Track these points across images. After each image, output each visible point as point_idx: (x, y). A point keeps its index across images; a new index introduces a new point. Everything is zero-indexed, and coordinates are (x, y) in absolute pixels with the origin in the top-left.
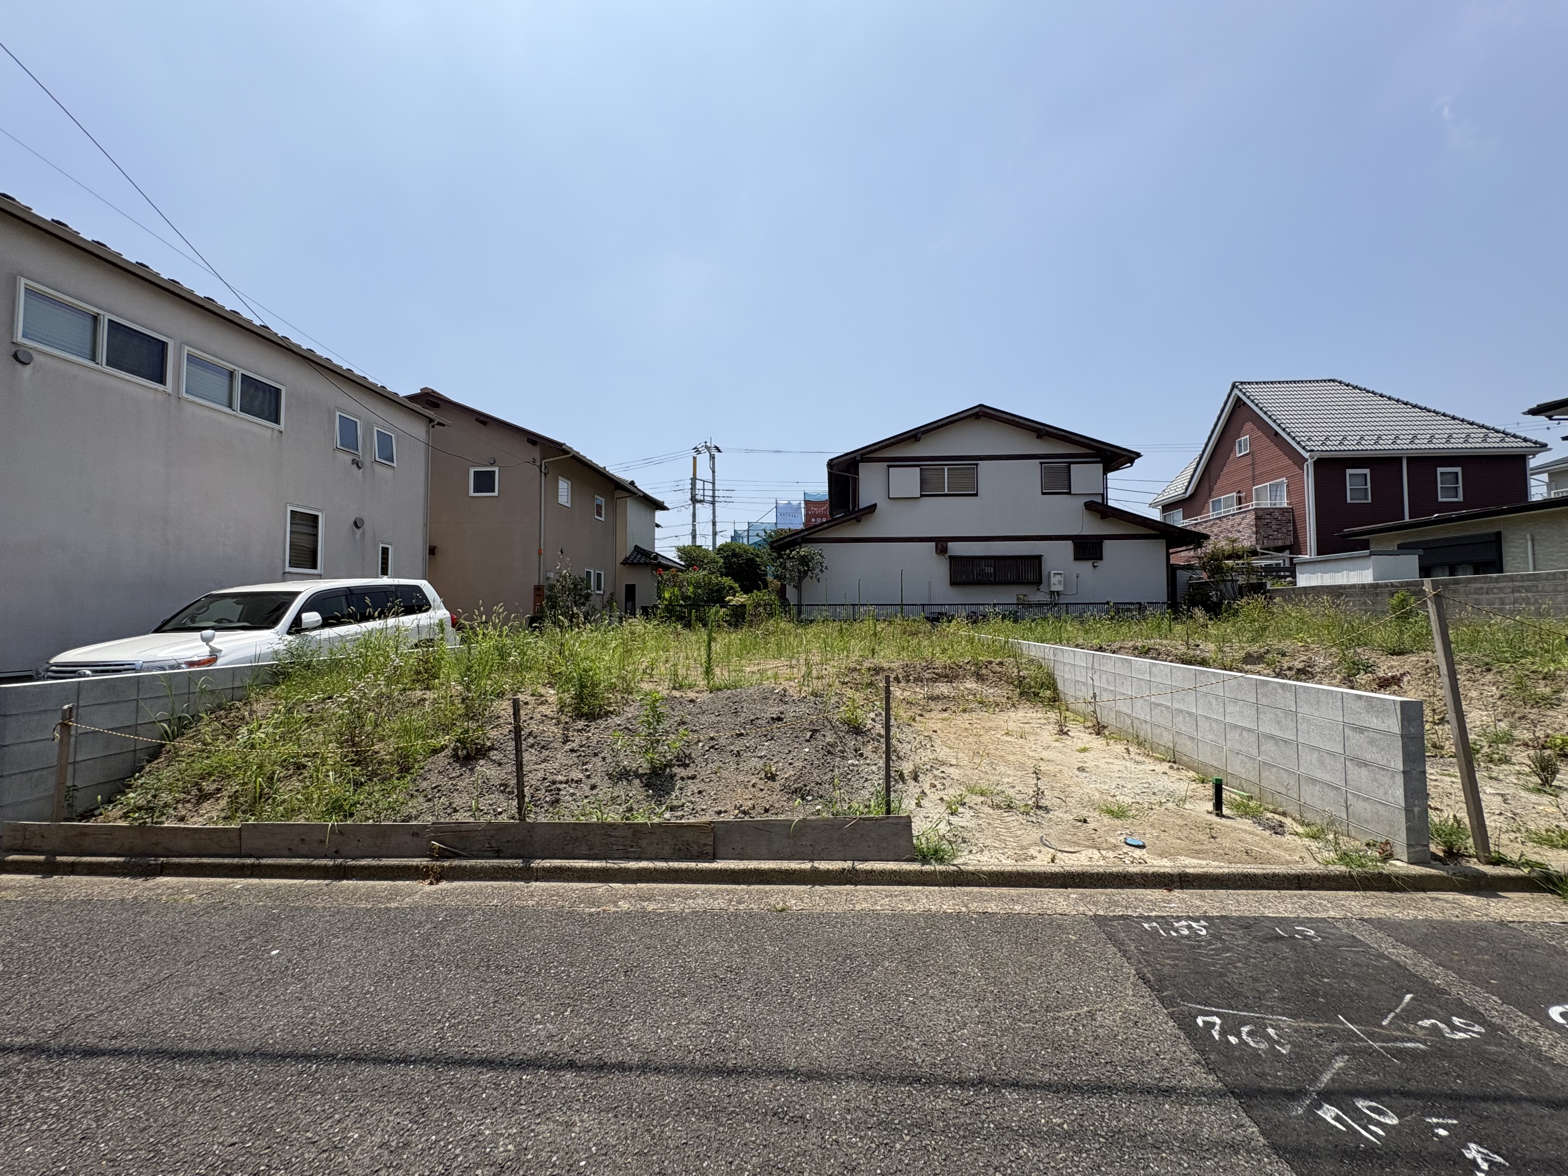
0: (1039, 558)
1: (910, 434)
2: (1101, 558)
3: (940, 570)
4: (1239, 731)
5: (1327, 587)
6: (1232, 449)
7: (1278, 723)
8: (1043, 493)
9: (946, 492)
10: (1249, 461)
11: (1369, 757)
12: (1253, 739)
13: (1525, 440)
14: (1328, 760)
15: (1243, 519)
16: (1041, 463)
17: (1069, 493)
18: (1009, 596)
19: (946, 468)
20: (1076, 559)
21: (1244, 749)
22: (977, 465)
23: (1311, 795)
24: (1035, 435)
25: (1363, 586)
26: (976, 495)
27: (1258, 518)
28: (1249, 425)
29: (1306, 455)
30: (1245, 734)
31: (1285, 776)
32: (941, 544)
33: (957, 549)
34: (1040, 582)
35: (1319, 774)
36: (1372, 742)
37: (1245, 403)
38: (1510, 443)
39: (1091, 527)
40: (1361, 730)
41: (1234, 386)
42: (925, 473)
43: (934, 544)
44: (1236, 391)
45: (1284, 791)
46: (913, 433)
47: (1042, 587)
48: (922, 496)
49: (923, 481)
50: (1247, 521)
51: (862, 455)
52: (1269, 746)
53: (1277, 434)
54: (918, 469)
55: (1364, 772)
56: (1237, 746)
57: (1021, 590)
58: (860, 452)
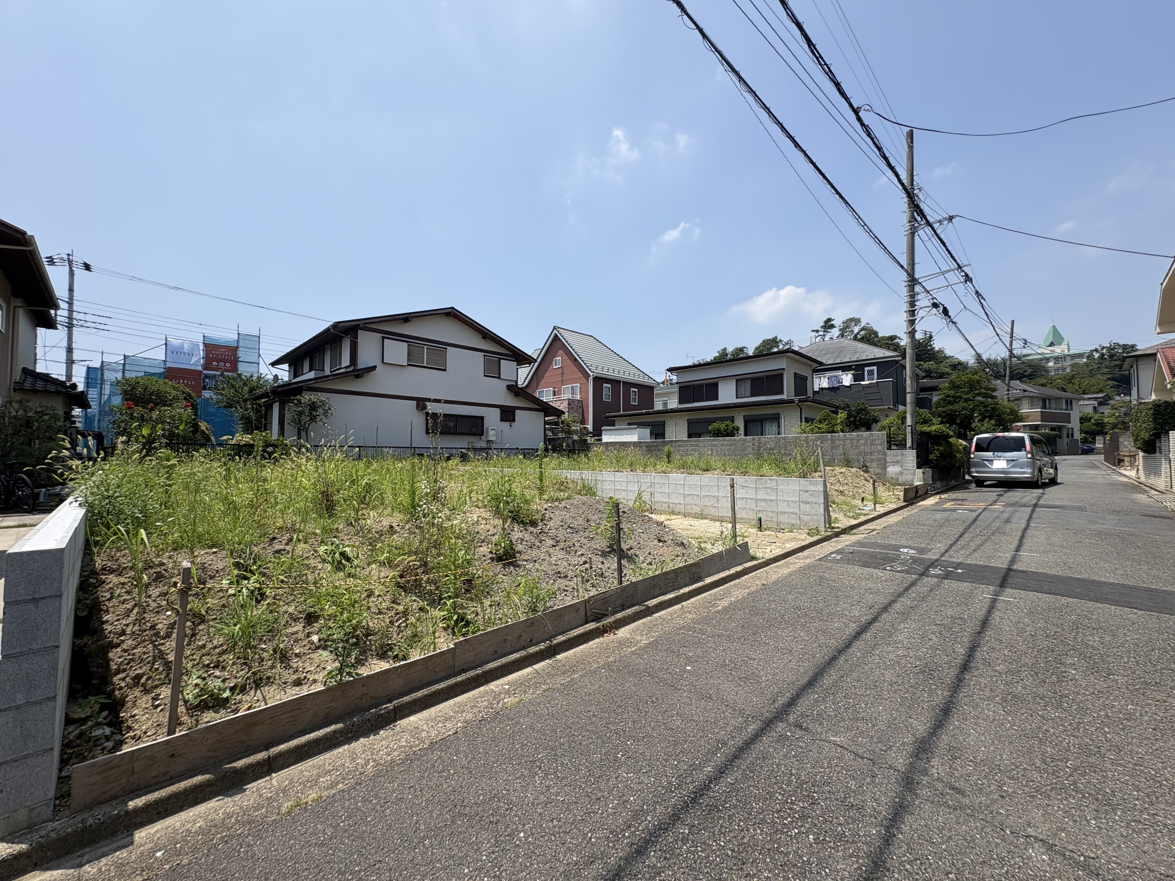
0: (482, 418)
1: (404, 316)
2: (514, 421)
3: (419, 421)
4: (745, 500)
5: (618, 442)
6: (551, 363)
7: (767, 494)
8: (485, 376)
9: (425, 365)
10: (560, 371)
11: (810, 500)
12: (753, 501)
13: (654, 381)
14: (791, 504)
15: (561, 403)
16: (485, 356)
17: (499, 378)
18: (461, 443)
19: (425, 347)
20: (502, 420)
21: (748, 507)
22: (446, 349)
23: (782, 518)
24: (481, 336)
25: (634, 443)
26: (445, 370)
27: (569, 404)
28: (561, 352)
29: (591, 374)
30: (749, 501)
31: (770, 514)
32: (421, 403)
33: (431, 407)
34: (482, 434)
35: (787, 510)
36: (811, 495)
37: (559, 339)
38: (650, 381)
39: (509, 401)
40: (807, 491)
41: (554, 328)
42: (412, 348)
43: (415, 402)
44: (555, 331)
45: (769, 519)
46: (406, 316)
47: (483, 437)
48: (409, 365)
49: (409, 354)
50: (563, 405)
51: (364, 324)
52: (763, 504)
53: (576, 359)
54: (406, 344)
55: (808, 505)
56: (744, 506)
57: (471, 439)
58: (363, 322)
